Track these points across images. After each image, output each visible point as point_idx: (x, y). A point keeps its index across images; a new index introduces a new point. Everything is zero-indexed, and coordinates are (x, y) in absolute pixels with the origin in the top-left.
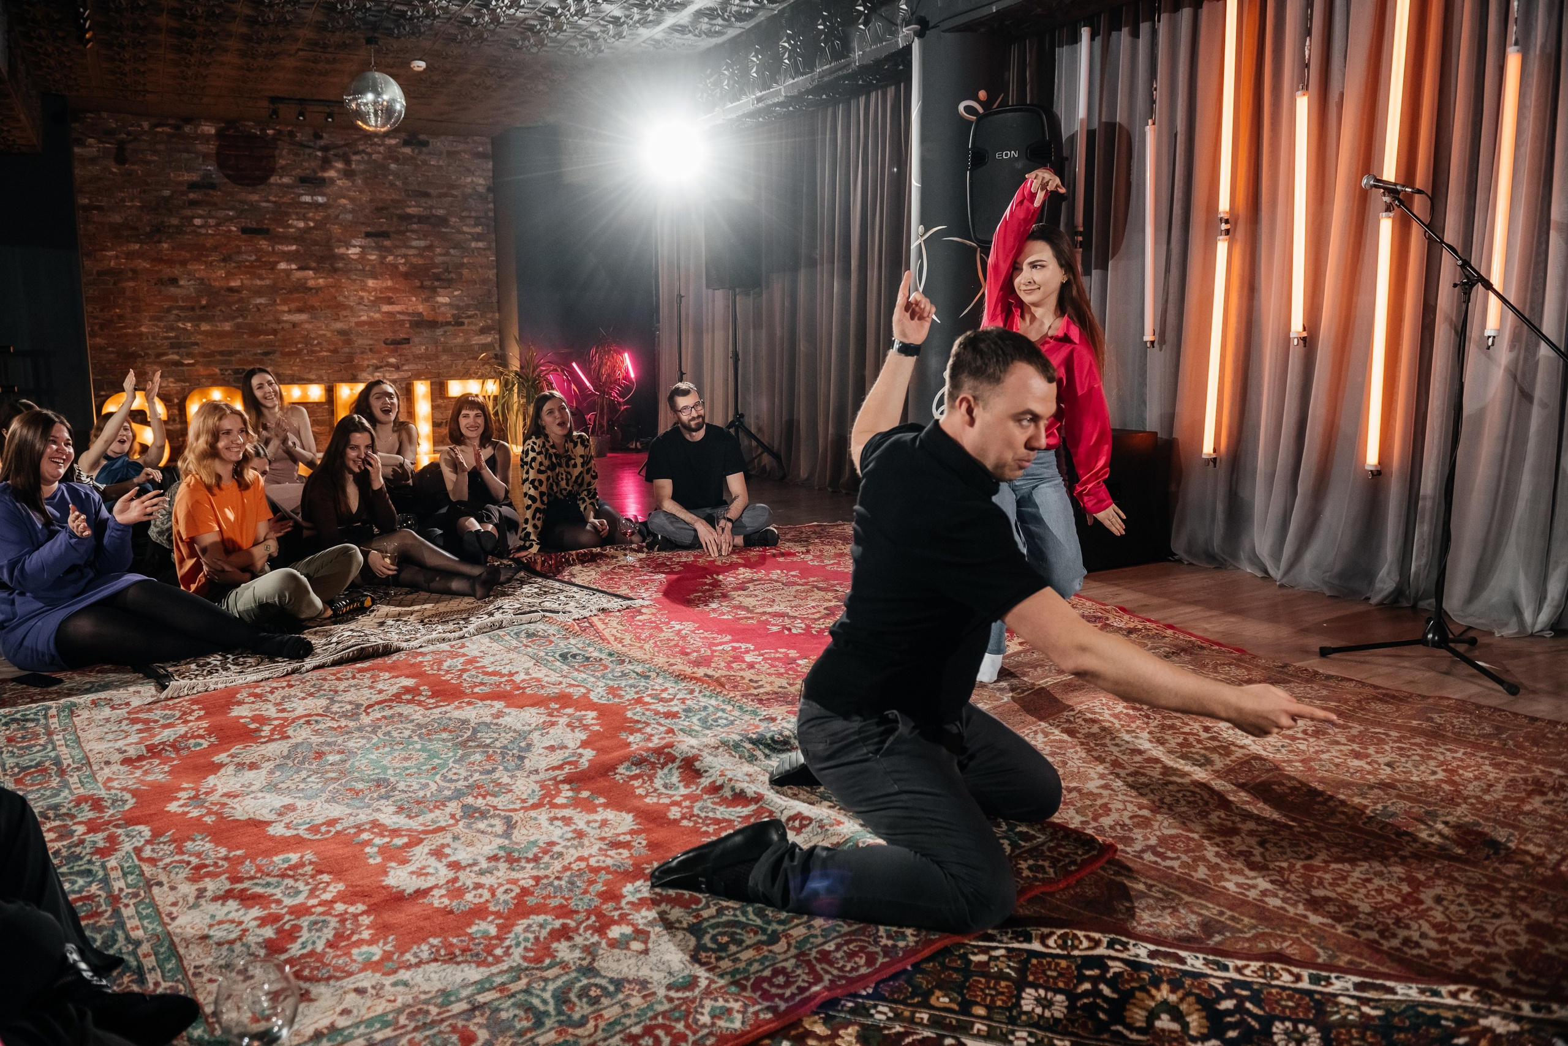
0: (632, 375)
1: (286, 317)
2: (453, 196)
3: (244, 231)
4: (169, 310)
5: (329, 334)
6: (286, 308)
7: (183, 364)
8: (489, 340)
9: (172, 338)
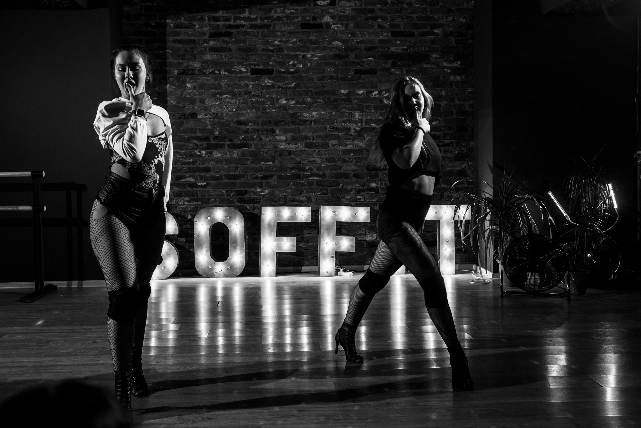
0: (616, 206)
1: (283, 146)
2: (434, 34)
3: (253, 72)
4: (189, 140)
6: (284, 138)
7: (197, 186)
8: (464, 166)
9: (189, 163)
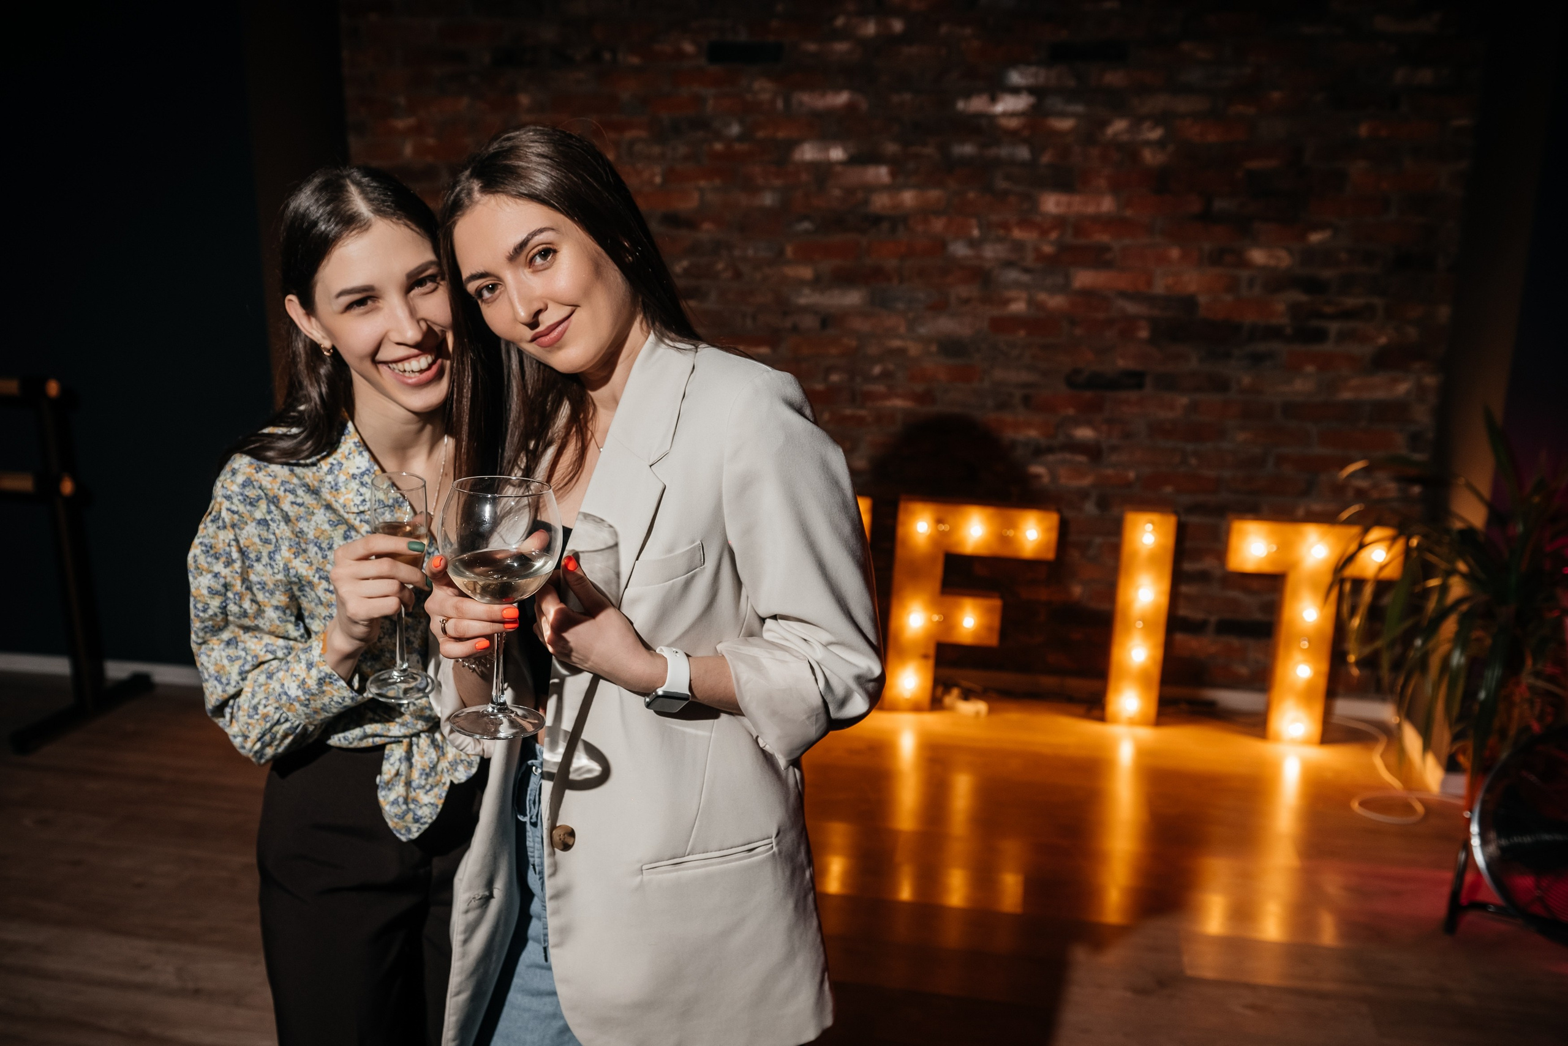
1: (806, 298)
3: (718, 53)
5: (914, 349)
8: (1402, 388)
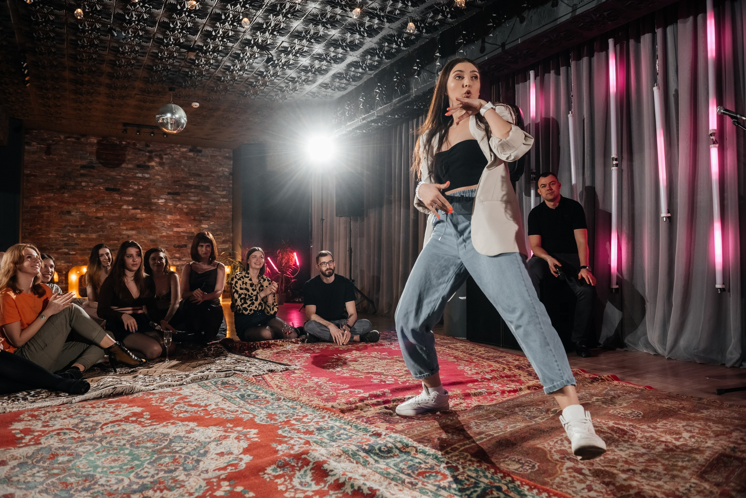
0: (298, 264)
1: (125, 232)
2: (212, 176)
3: (107, 189)
4: (65, 227)
5: (146, 241)
6: (125, 228)
7: (70, 254)
8: (227, 246)
9: (65, 241)
